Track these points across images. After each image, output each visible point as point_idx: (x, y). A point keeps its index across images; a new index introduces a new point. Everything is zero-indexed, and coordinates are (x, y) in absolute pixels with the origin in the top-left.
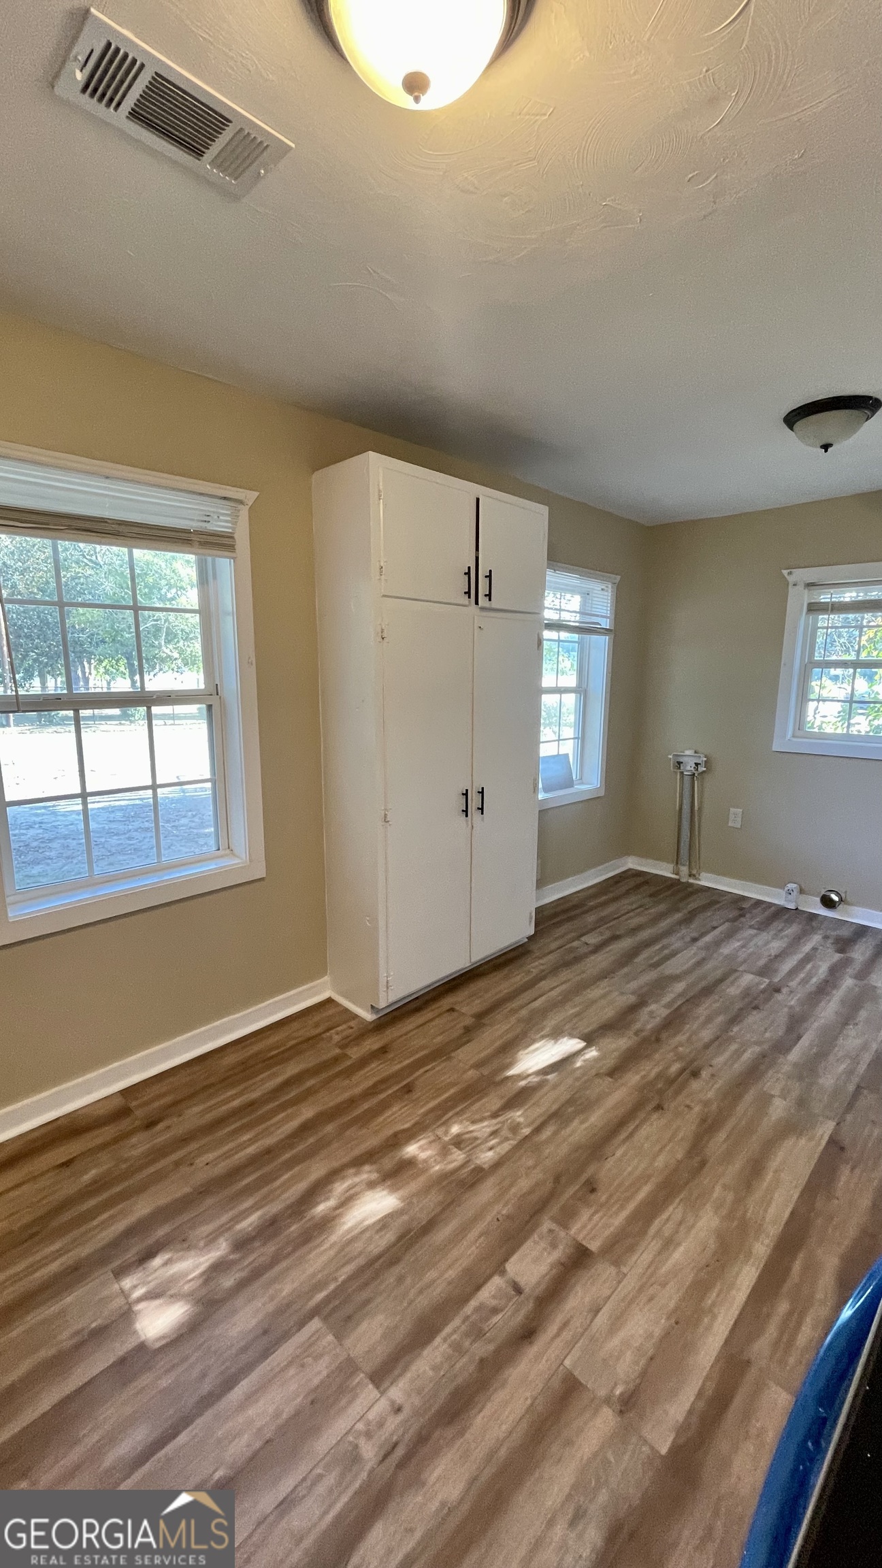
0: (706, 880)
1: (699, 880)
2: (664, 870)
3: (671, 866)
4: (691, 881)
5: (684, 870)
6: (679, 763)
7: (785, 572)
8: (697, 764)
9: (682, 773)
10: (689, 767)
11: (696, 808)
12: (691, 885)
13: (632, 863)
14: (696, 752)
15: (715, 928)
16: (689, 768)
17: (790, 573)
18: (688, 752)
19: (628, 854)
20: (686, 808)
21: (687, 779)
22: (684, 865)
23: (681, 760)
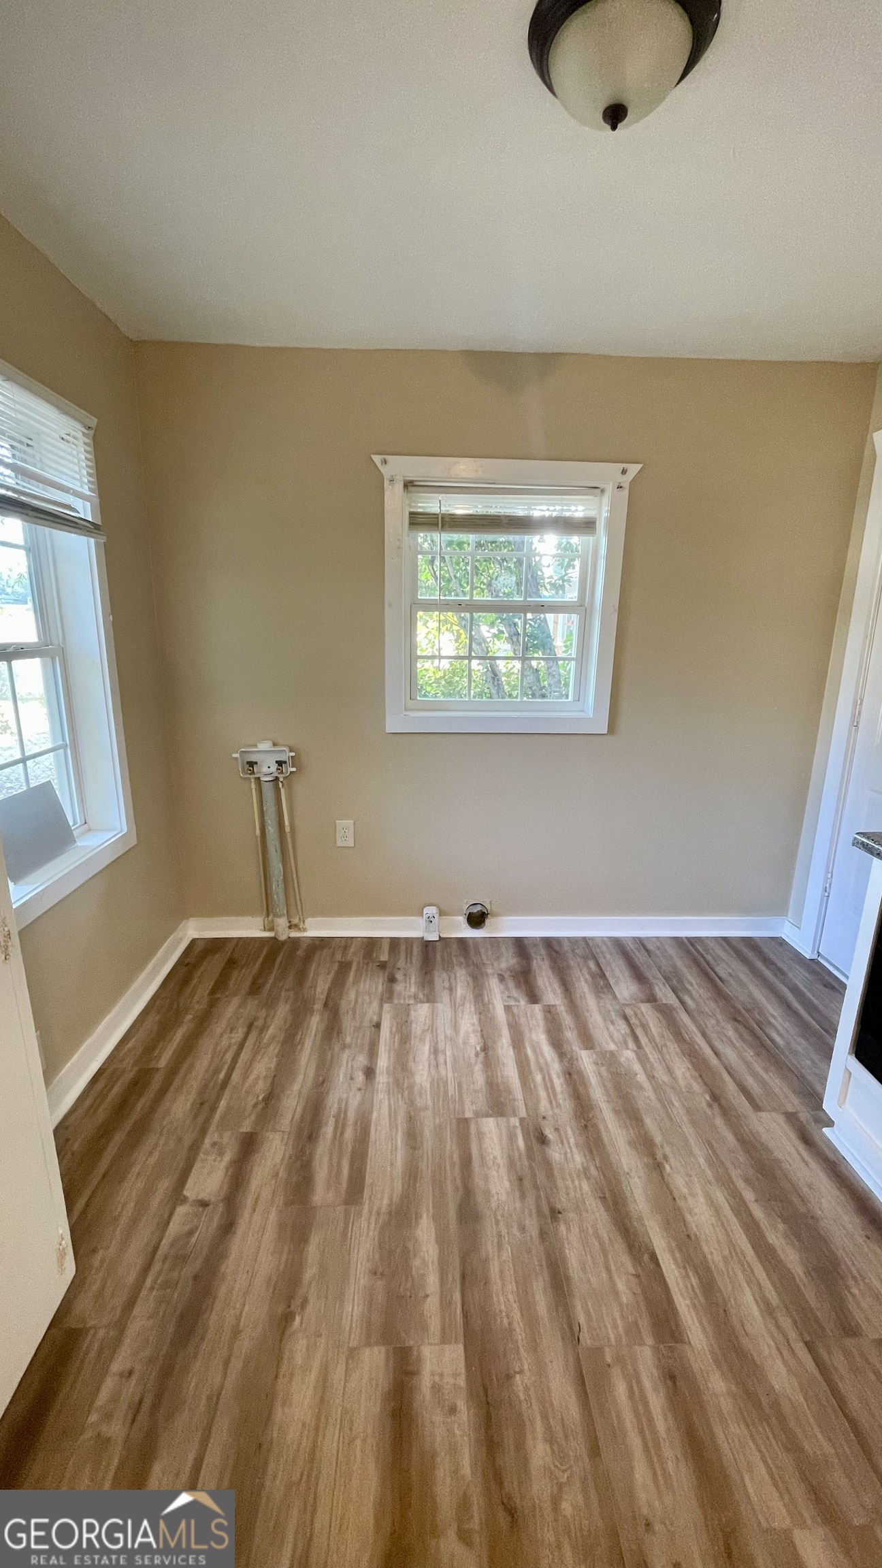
0: (315, 929)
1: (305, 930)
2: (249, 928)
3: (259, 921)
4: (294, 934)
5: (282, 922)
6: (252, 764)
7: (377, 459)
8: (280, 763)
9: (258, 779)
10: (267, 768)
11: (287, 829)
12: (295, 942)
13: (195, 930)
14: (274, 745)
15: (378, 1026)
16: (265, 770)
17: (385, 462)
18: (265, 746)
19: (188, 918)
20: (272, 830)
21: (268, 790)
22: (280, 916)
23: (253, 760)
